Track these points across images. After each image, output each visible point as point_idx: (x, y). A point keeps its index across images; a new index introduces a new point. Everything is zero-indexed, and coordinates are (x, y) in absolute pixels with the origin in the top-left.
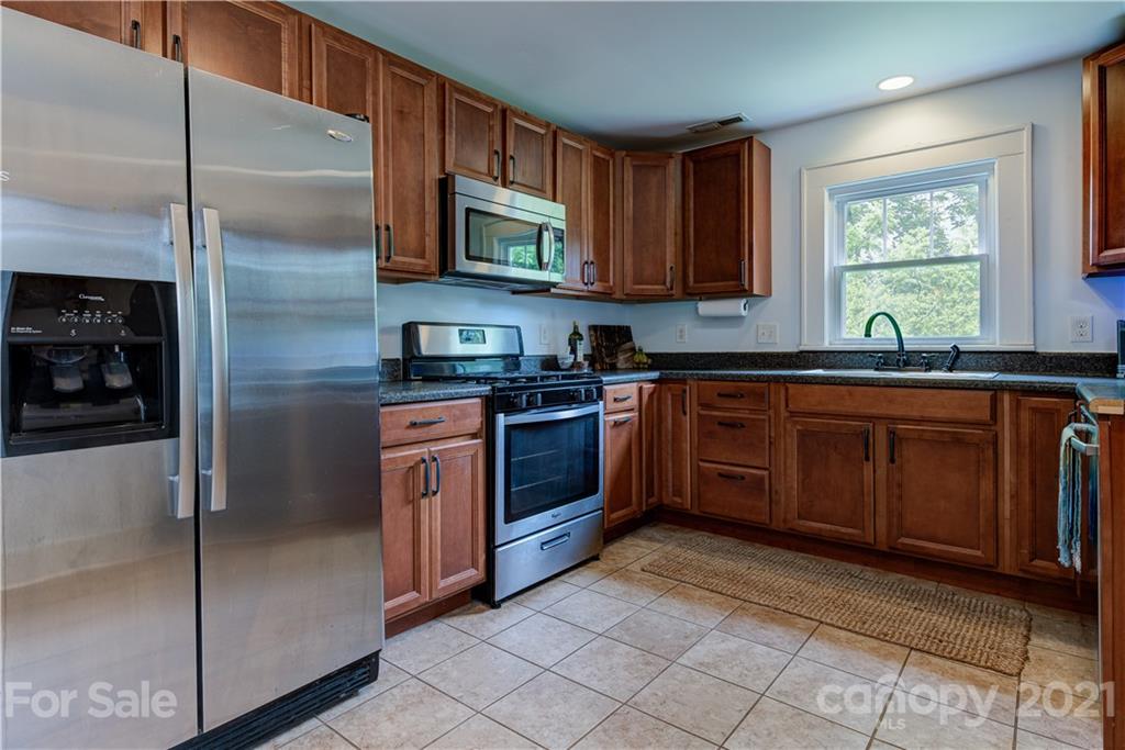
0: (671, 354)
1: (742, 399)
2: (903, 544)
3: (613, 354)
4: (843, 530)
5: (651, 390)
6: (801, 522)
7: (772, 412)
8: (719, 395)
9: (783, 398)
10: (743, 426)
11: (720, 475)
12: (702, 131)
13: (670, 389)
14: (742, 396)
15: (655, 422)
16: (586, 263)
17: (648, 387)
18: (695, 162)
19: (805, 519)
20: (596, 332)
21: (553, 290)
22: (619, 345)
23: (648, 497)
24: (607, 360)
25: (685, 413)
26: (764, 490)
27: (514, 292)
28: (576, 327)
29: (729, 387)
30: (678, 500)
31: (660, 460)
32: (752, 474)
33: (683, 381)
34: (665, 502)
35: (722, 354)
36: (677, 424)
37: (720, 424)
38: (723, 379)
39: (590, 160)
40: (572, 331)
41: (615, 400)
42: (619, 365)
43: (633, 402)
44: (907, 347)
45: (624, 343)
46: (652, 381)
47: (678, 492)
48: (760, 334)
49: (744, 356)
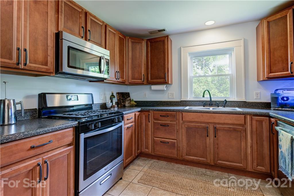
0: (142, 101)
1: (168, 117)
2: (219, 163)
3: (124, 102)
4: (201, 159)
5: (138, 115)
6: (187, 157)
7: (177, 121)
8: (161, 116)
9: (181, 117)
10: (168, 126)
11: (161, 142)
12: (152, 32)
13: (144, 114)
14: (168, 116)
15: (140, 125)
16: (117, 72)
17: (137, 114)
18: (151, 42)
19: (188, 156)
20: (119, 95)
21: (105, 81)
22: (126, 98)
23: (138, 150)
24: (122, 104)
25: (149, 122)
26: (175, 146)
27: (90, 81)
28: (112, 93)
29: (164, 113)
30: (147, 150)
31: (141, 137)
32: (171, 141)
33: (148, 111)
34: (143, 151)
35: (158, 101)
36: (146, 125)
37: (161, 125)
38: (162, 110)
39: (118, 37)
40: (111, 95)
41: (127, 119)
42: (126, 105)
43: (133, 120)
44: (212, 100)
45: (128, 98)
46: (139, 112)
47: (147, 148)
48: (169, 95)
49: (165, 102)
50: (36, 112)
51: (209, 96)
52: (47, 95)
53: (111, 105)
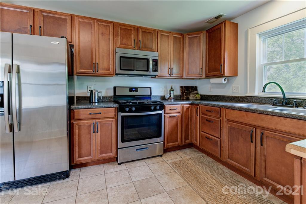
0: (207, 95)
1: (213, 113)
2: (265, 181)
3: (188, 95)
4: (243, 167)
5: (187, 107)
6: (229, 160)
7: (221, 118)
8: (206, 110)
9: (225, 114)
10: (212, 122)
11: (206, 137)
12: (210, 22)
13: (194, 107)
14: (212, 112)
16: (170, 68)
18: (209, 33)
19: (231, 159)
20: (182, 88)
21: (157, 77)
22: (191, 92)
23: (186, 139)
24: (185, 96)
25: (198, 115)
26: (218, 145)
27: (151, 78)
28: (172, 87)
29: (209, 108)
30: (196, 142)
31: (191, 129)
32: (215, 139)
33: (197, 105)
34: (193, 142)
35: (221, 96)
37: (206, 120)
38: (207, 105)
39: (172, 38)
40: (170, 88)
41: (170, 110)
42: (190, 98)
43: (179, 110)
45: (194, 91)
46: (189, 104)
47: (196, 140)
48: (233, 90)
49: (228, 97)
50: (112, 97)
51: (280, 91)
52: (116, 88)
53: (169, 97)
